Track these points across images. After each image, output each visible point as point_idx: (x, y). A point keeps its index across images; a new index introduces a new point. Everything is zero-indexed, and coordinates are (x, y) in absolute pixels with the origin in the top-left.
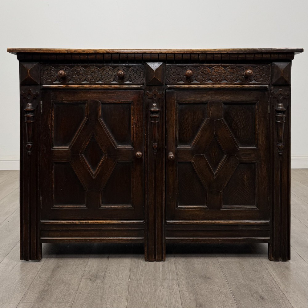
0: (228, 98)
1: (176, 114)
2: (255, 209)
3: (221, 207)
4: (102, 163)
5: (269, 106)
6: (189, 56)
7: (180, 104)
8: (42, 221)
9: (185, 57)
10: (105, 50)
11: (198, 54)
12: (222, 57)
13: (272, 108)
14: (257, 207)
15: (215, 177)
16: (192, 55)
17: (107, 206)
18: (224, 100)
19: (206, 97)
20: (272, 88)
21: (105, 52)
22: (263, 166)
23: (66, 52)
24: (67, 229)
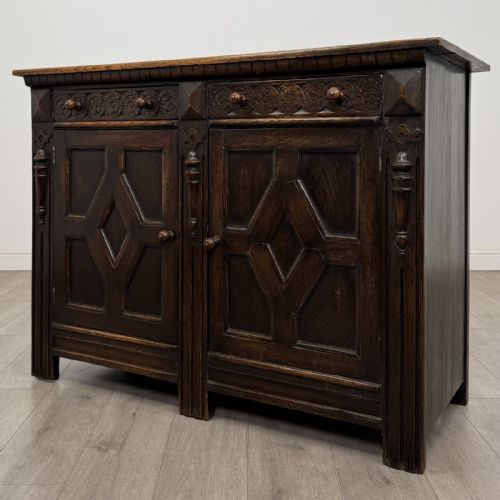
0: (307, 142)
1: (224, 171)
2: (353, 356)
3: (295, 343)
5: (380, 158)
6: (237, 66)
7: (230, 152)
9: (232, 69)
10: (120, 65)
11: (252, 62)
12: (289, 67)
13: (387, 161)
14: (358, 353)
15: (284, 287)
16: (243, 66)
18: (300, 146)
19: (271, 140)
20: (386, 120)
21: (119, 68)
22: (368, 274)
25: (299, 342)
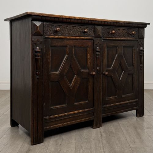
1: (106, 52)
4: (75, 80)
6: (113, 23)
8: (45, 118)
10: (79, 17)
14: (134, 93)
15: (120, 82)
17: (77, 103)
20: (139, 40)
23: (60, 17)
24: (58, 119)
25: (123, 95)
